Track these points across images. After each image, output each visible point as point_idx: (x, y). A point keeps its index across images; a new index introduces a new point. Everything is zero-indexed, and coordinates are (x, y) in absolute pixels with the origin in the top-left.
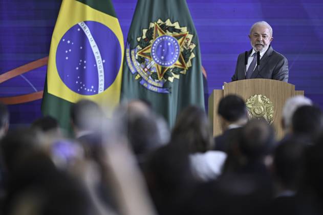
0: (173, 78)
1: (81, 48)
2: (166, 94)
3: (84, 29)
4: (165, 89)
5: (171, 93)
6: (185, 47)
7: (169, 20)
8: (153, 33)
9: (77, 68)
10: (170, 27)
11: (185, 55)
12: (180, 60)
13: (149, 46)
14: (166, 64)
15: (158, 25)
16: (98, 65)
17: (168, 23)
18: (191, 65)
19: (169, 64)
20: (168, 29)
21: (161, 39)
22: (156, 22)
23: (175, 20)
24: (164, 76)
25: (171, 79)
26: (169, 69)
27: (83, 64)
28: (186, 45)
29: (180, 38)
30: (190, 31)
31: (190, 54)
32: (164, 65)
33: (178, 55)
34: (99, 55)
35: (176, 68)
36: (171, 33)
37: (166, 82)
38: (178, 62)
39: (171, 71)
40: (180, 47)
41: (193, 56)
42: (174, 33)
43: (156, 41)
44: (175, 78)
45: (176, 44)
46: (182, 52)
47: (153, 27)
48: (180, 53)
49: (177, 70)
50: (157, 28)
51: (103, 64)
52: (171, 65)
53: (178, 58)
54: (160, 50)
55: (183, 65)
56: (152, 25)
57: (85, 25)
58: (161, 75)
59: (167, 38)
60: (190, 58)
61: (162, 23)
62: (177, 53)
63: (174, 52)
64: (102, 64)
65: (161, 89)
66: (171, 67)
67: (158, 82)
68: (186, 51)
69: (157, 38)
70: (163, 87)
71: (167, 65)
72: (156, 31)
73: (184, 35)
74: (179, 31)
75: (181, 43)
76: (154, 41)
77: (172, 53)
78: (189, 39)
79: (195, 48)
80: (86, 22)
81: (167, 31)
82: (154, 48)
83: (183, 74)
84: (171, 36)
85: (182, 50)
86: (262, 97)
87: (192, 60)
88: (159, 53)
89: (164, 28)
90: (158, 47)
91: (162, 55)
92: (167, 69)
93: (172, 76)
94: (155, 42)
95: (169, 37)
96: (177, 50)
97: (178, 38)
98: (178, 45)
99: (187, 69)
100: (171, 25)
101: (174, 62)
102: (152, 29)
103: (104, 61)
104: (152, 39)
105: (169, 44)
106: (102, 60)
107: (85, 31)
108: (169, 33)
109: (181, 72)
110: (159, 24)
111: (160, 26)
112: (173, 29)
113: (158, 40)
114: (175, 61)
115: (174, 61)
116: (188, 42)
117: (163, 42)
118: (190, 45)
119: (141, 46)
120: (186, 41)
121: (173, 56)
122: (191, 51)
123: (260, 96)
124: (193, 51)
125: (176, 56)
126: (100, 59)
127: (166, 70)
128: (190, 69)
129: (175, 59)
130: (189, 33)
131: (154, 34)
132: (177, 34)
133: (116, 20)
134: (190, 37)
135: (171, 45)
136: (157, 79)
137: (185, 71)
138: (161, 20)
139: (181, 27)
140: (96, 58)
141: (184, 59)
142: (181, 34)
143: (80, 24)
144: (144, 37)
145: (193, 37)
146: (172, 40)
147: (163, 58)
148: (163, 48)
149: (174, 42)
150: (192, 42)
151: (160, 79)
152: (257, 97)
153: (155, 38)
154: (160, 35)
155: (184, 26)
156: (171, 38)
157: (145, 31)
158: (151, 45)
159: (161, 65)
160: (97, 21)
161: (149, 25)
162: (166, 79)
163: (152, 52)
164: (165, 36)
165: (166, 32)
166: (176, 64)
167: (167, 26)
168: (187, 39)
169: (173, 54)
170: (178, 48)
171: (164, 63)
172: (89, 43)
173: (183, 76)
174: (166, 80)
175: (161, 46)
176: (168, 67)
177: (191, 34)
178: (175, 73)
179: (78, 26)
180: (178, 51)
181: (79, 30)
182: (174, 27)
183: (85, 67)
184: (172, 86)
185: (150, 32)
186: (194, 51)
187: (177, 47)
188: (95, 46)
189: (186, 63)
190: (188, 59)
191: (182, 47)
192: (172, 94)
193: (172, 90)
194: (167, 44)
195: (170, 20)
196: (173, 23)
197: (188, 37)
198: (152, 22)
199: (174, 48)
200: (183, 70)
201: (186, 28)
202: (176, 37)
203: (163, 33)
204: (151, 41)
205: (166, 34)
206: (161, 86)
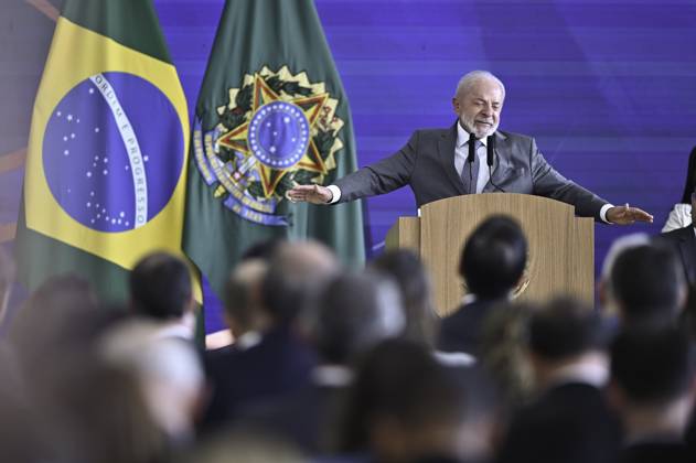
1: (97, 130)
2: (283, 227)
3: (102, 90)
4: (279, 217)
5: (291, 225)
6: (321, 126)
7: (285, 68)
8: (251, 97)
9: (89, 174)
10: (288, 83)
11: (321, 144)
12: (311, 154)
13: (242, 126)
14: (280, 163)
15: (261, 80)
16: (134, 167)
17: (284, 75)
18: (334, 166)
19: (287, 162)
20: (283, 88)
21: (269, 109)
23: (299, 68)
24: (277, 190)
26: (287, 174)
27: (102, 166)
28: (323, 122)
29: (309, 107)
30: (332, 90)
31: (332, 141)
32: (277, 166)
33: (306, 143)
34: (136, 144)
35: (301, 171)
36: (291, 97)
37: (281, 202)
38: (306, 160)
39: (292, 177)
40: (311, 126)
41: (338, 144)
42: (297, 96)
43: (259, 113)
45: (301, 120)
46: (314, 138)
47: (252, 84)
48: (310, 139)
49: (305, 177)
50: (259, 85)
51: (145, 163)
52: (291, 164)
53: (306, 151)
54: (267, 132)
55: (317, 165)
56: (250, 80)
57: (104, 81)
58: (269, 187)
59: (281, 107)
60: (333, 150)
61: (272, 75)
62: (304, 139)
63: (298, 137)
64: (141, 165)
65: (271, 217)
66: (292, 169)
67: (263, 202)
68: (324, 134)
69: (261, 107)
70: (275, 214)
71: (284, 166)
72: (259, 92)
73: (319, 101)
74: (308, 92)
75: (312, 118)
76: (254, 113)
77: (294, 140)
78: (330, 109)
79: (343, 127)
80: (106, 75)
81: (282, 92)
82: (253, 128)
84: (291, 102)
85: (315, 132)
87: (336, 154)
88: (265, 140)
89: (275, 85)
90: (263, 126)
91: (272, 145)
92: (283, 174)
94: (256, 117)
95: (285, 104)
96: (304, 133)
97: (306, 106)
98: (305, 122)
99: (326, 172)
100: (291, 79)
101: (297, 160)
102: (249, 88)
103: (146, 158)
104: (251, 109)
105: (287, 120)
106: (143, 155)
107: (105, 94)
108: (285, 97)
109: (314, 180)
110: (264, 77)
111: (267, 82)
112: (294, 89)
113: (264, 112)
114: (301, 156)
115: (297, 156)
116: (326, 116)
117: (273, 116)
118: (333, 121)
119: (226, 126)
120: (323, 113)
121: (294, 146)
122: (335, 134)
124: (337, 135)
125: (303, 146)
126: (138, 153)
127: (280, 177)
128: (333, 172)
129: (300, 151)
130: (330, 97)
131: (254, 100)
132: (304, 99)
133: (172, 69)
134: (332, 104)
135: (291, 123)
136: (262, 195)
137: (322, 177)
138: (269, 67)
139: (311, 83)
140: (130, 152)
141: (321, 152)
142: (312, 97)
143: (93, 79)
144: (233, 105)
145: (338, 106)
146: (293, 111)
147: (273, 149)
148: (273, 128)
149: (298, 115)
150: (335, 115)
151: (268, 196)
153: (257, 106)
154: (267, 100)
155: (319, 82)
156: (291, 107)
157: (234, 93)
158: (247, 123)
159: (270, 165)
160: (131, 71)
161: (243, 80)
162: (280, 195)
163: (250, 139)
164: (278, 103)
165: (279, 94)
166: (301, 164)
167: (282, 82)
168: (325, 108)
169: (297, 141)
171: (277, 161)
172: (114, 118)
174: (280, 199)
175: (269, 125)
176: (286, 170)
177: (334, 98)
178: (299, 182)
179: (88, 83)
180: (307, 136)
181: (91, 91)
182: (297, 83)
183: (105, 172)
184: (294, 210)
185: (245, 94)
186: (342, 135)
187: (303, 126)
188: (125, 126)
190: (328, 153)
191: (316, 125)
192: (295, 227)
193: (295, 220)
194: (282, 119)
195: (289, 68)
196: (294, 74)
197: (327, 105)
198: (250, 74)
199: (298, 128)
200: (317, 175)
201: (322, 85)
202: (301, 104)
203: (273, 97)
204: (248, 115)
205: (279, 99)
206: (271, 210)
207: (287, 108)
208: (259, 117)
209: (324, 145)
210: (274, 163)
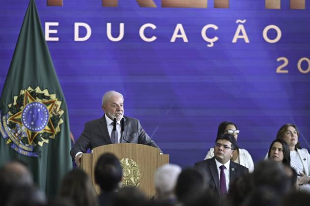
0: (43, 142)
2: (37, 157)
4: (35, 153)
5: (40, 156)
6: (54, 113)
7: (38, 87)
8: (23, 100)
10: (39, 94)
11: (54, 121)
12: (49, 125)
13: (19, 112)
14: (36, 129)
17: (38, 90)
18: (60, 130)
19: (38, 129)
20: (37, 96)
21: (31, 105)
22: (27, 89)
23: (44, 87)
24: (34, 141)
25: (41, 144)
26: (39, 134)
28: (55, 111)
29: (49, 105)
30: (59, 97)
31: (59, 120)
32: (34, 130)
33: (47, 121)
35: (45, 133)
36: (41, 100)
37: (36, 146)
38: (47, 128)
39: (41, 135)
40: (49, 113)
41: (62, 121)
42: (43, 99)
43: (27, 107)
44: (44, 143)
45: (45, 110)
46: (51, 118)
47: (24, 94)
48: (49, 118)
49: (46, 135)
50: (27, 95)
52: (40, 130)
53: (47, 124)
54: (30, 116)
55: (52, 130)
56: (23, 92)
58: (31, 140)
59: (36, 104)
60: (59, 123)
61: (32, 90)
62: (46, 119)
63: (44, 118)
66: (41, 132)
67: (28, 147)
68: (55, 116)
71: (37, 131)
72: (27, 98)
73: (53, 102)
74: (48, 98)
75: (50, 110)
76: (24, 107)
77: (42, 119)
78: (58, 106)
79: (64, 114)
81: (37, 98)
82: (24, 114)
83: (52, 139)
84: (41, 102)
85: (51, 116)
86: (129, 161)
87: (61, 125)
88: (29, 119)
89: (34, 95)
90: (28, 113)
91: (32, 121)
92: (37, 134)
93: (41, 141)
94: (25, 109)
95: (38, 103)
96: (46, 116)
97: (47, 104)
98: (47, 111)
99: (56, 133)
100: (41, 92)
101: (43, 128)
102: (22, 96)
105: (39, 110)
108: (38, 100)
109: (51, 137)
110: (29, 91)
111: (30, 93)
112: (42, 96)
113: (29, 107)
114: (45, 126)
115: (43, 126)
116: (56, 109)
118: (59, 111)
119: (11, 112)
120: (55, 107)
121: (42, 122)
122: (60, 117)
123: (127, 160)
124: (61, 117)
125: (46, 122)
128: (59, 134)
129: (45, 124)
130: (58, 100)
131: (24, 101)
132: (47, 101)
134: (59, 103)
135: (41, 111)
136: (28, 143)
137: (54, 135)
138: (31, 87)
139: (50, 94)
141: (53, 125)
142: (50, 100)
144: (15, 103)
145: (62, 104)
146: (42, 106)
147: (33, 123)
148: (33, 114)
149: (44, 108)
150: (60, 108)
151: (30, 144)
152: (125, 160)
153: (26, 104)
154: (30, 101)
155: (53, 93)
156: (41, 104)
157: (16, 98)
158: (22, 111)
159: (31, 130)
161: (20, 92)
162: (35, 143)
163: (22, 118)
164: (35, 103)
165: (36, 99)
166: (45, 130)
167: (37, 93)
168: (56, 105)
170: (48, 114)
171: (34, 128)
173: (51, 141)
174: (36, 145)
175: (31, 112)
176: (38, 132)
177: (60, 101)
178: (44, 138)
180: (48, 117)
182: (43, 94)
184: (42, 150)
186: (63, 117)
187: (46, 113)
189: (55, 128)
190: (57, 125)
191: (52, 113)
192: (42, 158)
193: (42, 155)
194: (37, 110)
195: (40, 87)
196: (42, 90)
197: (57, 104)
198: (23, 90)
199: (44, 114)
200: (52, 135)
201: (55, 95)
202: (45, 103)
203: (33, 100)
204: (22, 108)
205: (36, 101)
206: (31, 150)
207: (39, 105)
208: (27, 109)
209: (55, 121)
210: (33, 129)
